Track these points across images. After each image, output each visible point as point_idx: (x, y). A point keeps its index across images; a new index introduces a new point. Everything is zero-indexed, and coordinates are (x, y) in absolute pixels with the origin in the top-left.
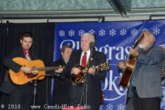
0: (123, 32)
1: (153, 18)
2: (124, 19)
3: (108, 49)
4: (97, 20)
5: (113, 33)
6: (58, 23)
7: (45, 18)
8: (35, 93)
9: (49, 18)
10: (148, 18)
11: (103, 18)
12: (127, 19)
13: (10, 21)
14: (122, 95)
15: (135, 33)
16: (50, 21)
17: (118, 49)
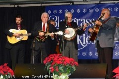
0: (85, 11)
1: (101, 3)
2: (85, 3)
3: (76, 20)
4: (69, 4)
5: (79, 11)
6: (47, 6)
7: (39, 3)
8: (34, 47)
9: (41, 3)
10: (98, 3)
11: (73, 3)
12: (87, 3)
13: (20, 6)
14: (84, 46)
15: (91, 11)
16: (43, 5)
17: (82, 20)
